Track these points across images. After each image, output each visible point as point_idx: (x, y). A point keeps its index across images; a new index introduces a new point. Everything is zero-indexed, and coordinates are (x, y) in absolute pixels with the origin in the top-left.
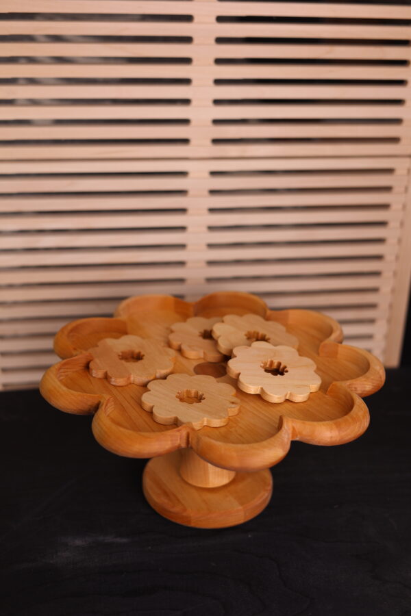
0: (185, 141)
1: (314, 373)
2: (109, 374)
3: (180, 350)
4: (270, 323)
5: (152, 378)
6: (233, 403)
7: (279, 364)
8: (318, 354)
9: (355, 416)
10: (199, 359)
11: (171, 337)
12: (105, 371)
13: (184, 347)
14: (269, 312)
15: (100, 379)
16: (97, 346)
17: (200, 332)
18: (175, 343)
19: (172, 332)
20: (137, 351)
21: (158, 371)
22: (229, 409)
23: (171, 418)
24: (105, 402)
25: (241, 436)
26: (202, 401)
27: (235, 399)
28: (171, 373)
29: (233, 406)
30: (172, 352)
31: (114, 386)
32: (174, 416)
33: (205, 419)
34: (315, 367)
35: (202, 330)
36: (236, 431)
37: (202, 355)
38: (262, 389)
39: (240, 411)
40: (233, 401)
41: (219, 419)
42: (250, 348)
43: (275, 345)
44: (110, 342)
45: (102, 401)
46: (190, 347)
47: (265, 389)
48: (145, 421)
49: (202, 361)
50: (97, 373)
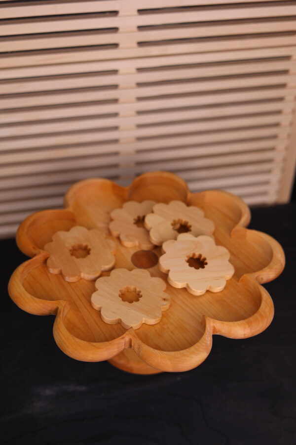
0: (115, 46)
1: (228, 263)
2: (63, 273)
3: (118, 238)
4: (191, 208)
5: (98, 275)
6: (165, 300)
7: (200, 256)
8: (230, 236)
9: (263, 314)
10: (135, 247)
11: (112, 226)
12: (60, 269)
13: (122, 237)
14: (190, 196)
15: (56, 275)
16: (51, 241)
17: (135, 220)
18: (115, 233)
19: (111, 220)
20: (84, 244)
21: (103, 266)
22: (162, 307)
23: (116, 320)
24: (63, 308)
25: (172, 333)
26: (140, 299)
27: (166, 296)
28: (113, 268)
29: (165, 303)
30: (113, 244)
31: (68, 283)
32: (118, 317)
33: (144, 319)
34: (228, 256)
35: (136, 217)
36: (168, 328)
37: (137, 243)
38: (187, 284)
39: (171, 306)
40: (164, 297)
41: (154, 318)
42: (176, 242)
43: (196, 236)
44: (62, 235)
45: (60, 307)
46: (127, 236)
47: (190, 285)
48: (95, 321)
49: (137, 250)
50: (54, 271)
